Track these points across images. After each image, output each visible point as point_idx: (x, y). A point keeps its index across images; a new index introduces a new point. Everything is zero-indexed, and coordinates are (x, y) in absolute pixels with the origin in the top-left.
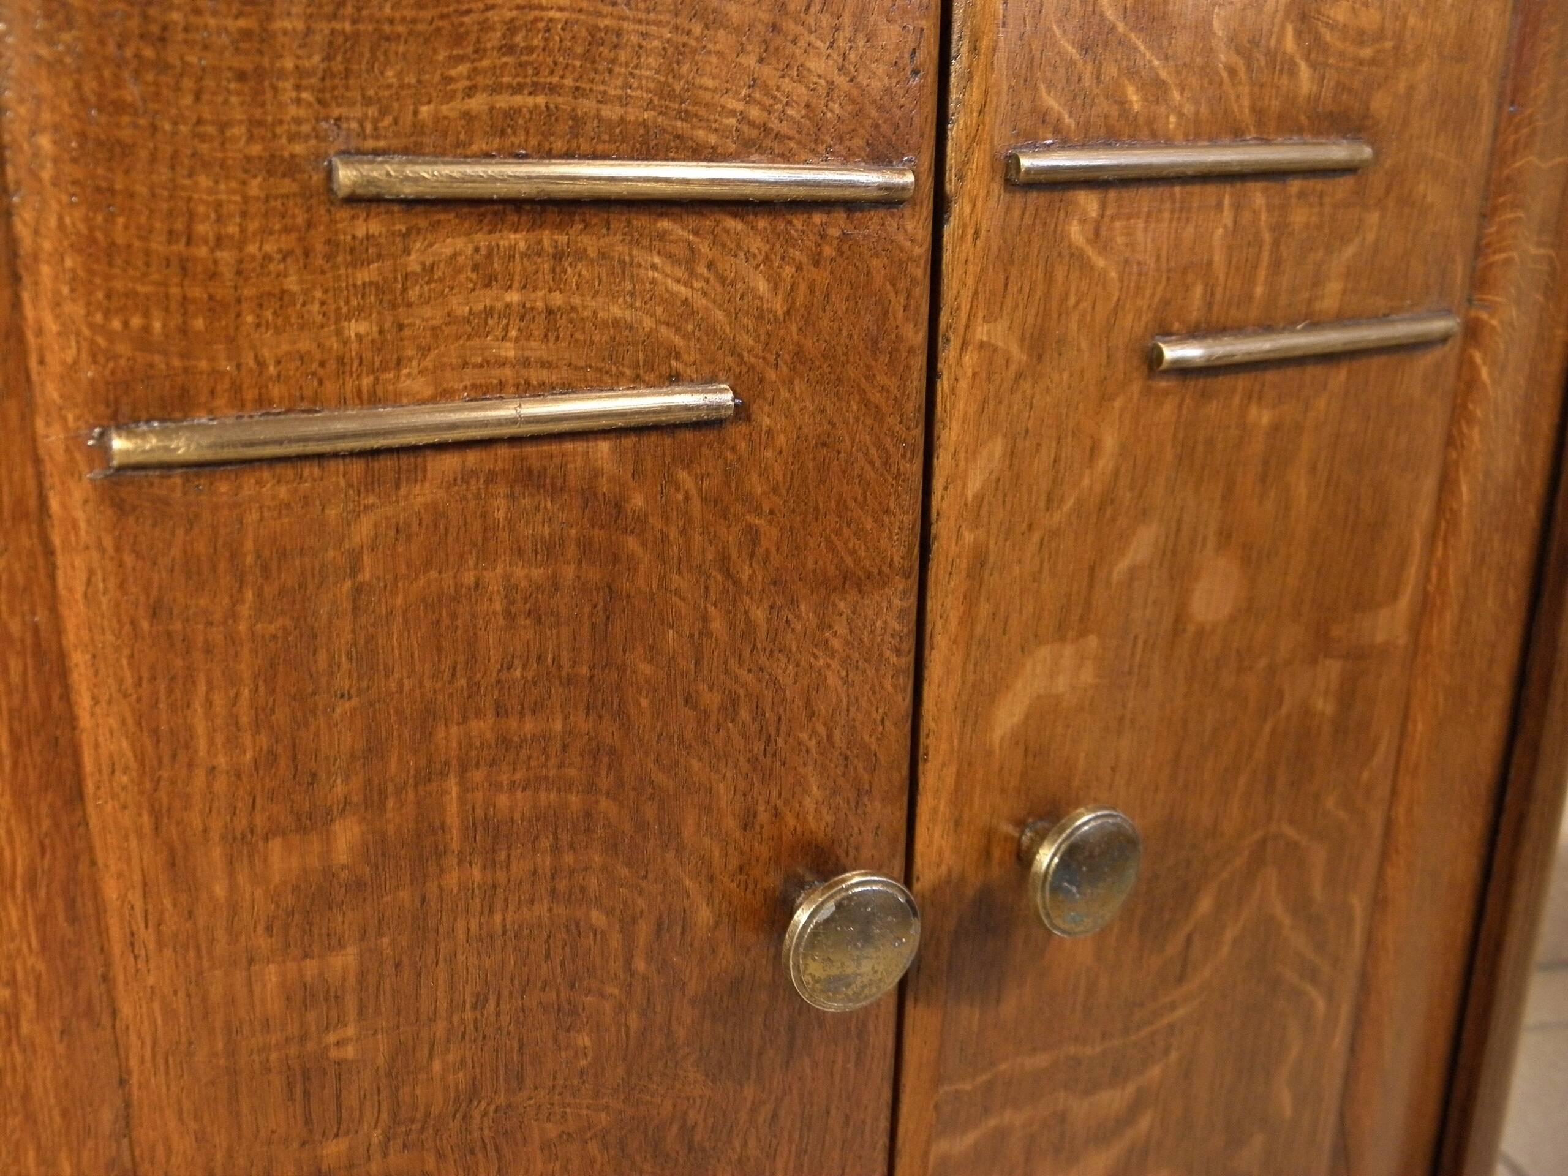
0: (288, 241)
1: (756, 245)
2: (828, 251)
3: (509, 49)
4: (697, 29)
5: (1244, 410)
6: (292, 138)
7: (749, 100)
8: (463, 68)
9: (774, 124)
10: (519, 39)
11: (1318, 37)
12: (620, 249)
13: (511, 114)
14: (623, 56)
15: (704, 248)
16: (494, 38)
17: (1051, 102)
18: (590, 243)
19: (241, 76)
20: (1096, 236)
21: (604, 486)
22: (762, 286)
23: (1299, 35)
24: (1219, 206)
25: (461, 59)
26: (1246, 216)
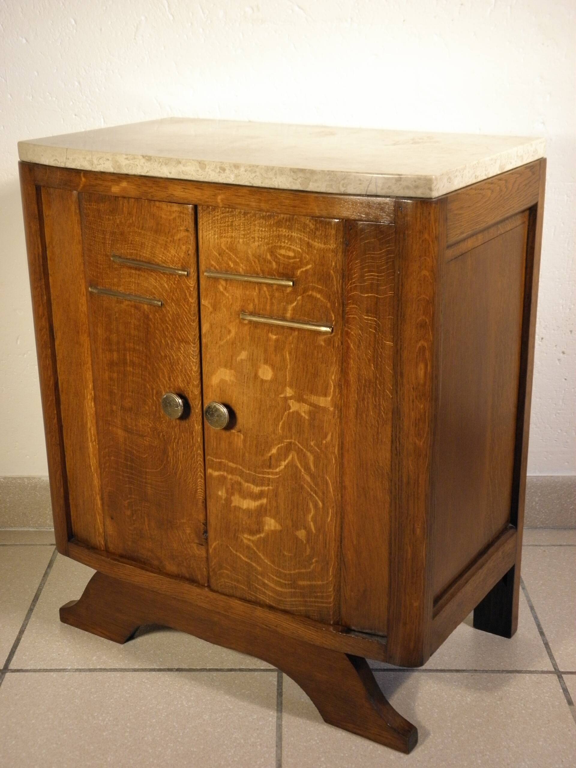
0: (108, 266)
1: (165, 279)
2: (176, 282)
3: (131, 243)
4: (155, 244)
5: (267, 335)
6: (108, 252)
7: (163, 256)
8: (126, 246)
9: (166, 260)
10: (133, 242)
11: (276, 257)
12: (147, 276)
13: (132, 253)
14: (145, 246)
15: (158, 278)
16: (130, 242)
17: (213, 263)
18: (142, 274)
19: (103, 243)
20: (225, 289)
21: (146, 313)
22: (167, 287)
23: (271, 256)
24: (255, 288)
25: (126, 244)
26: (262, 292)
